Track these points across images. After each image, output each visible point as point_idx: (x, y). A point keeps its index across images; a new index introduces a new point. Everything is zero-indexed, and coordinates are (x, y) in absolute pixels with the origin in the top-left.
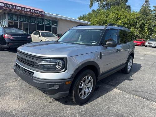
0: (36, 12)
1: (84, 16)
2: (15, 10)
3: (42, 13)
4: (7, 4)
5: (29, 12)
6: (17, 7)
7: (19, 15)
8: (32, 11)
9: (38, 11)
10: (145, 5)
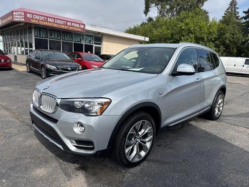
0: (74, 25)
1: (135, 27)
2: (47, 23)
3: (82, 26)
4: (35, 14)
5: (65, 25)
6: (49, 19)
7: (50, 30)
8: (69, 24)
9: (77, 23)
10: (230, 10)
